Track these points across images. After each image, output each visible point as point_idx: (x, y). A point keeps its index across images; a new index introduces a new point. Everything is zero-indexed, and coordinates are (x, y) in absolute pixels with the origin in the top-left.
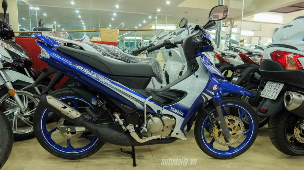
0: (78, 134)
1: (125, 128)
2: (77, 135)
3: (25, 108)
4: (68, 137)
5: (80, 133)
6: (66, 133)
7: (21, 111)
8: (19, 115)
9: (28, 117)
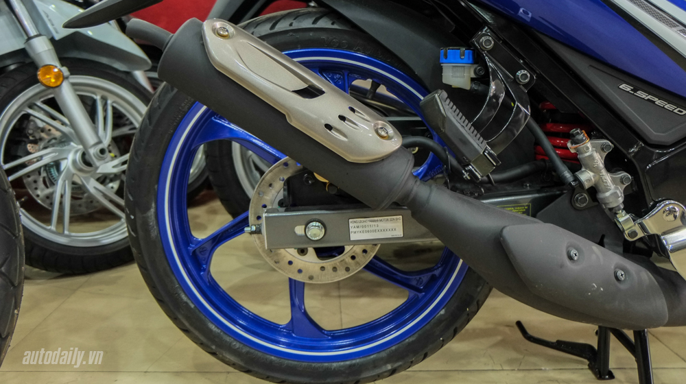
0: (353, 258)
1: (637, 229)
2: (349, 260)
3: (100, 142)
4: (300, 271)
5: (365, 251)
6: (293, 251)
7: (87, 157)
8: (81, 170)
9: (112, 181)
